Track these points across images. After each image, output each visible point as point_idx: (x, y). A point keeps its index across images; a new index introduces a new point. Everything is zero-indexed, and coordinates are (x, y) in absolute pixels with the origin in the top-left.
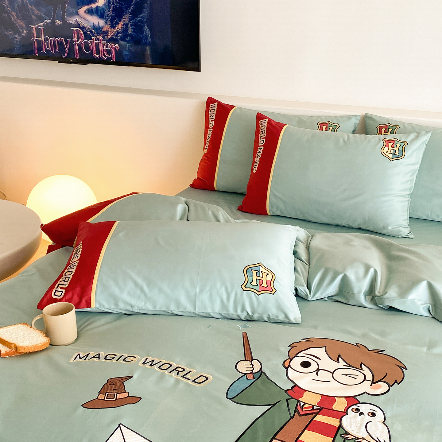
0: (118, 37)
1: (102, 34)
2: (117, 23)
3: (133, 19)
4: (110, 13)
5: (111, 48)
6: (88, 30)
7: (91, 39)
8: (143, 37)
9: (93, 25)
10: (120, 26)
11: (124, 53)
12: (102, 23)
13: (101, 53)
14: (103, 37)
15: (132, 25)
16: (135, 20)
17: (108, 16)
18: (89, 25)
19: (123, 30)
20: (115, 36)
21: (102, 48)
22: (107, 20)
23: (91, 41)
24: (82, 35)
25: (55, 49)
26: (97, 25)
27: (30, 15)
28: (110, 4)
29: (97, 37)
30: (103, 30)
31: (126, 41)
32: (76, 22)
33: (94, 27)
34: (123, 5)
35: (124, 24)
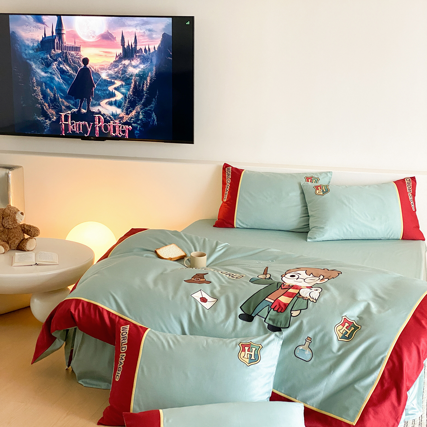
0: (131, 121)
1: (118, 119)
2: (131, 112)
3: (144, 109)
4: (126, 105)
5: (125, 129)
6: (108, 116)
7: (110, 123)
8: (151, 121)
9: (111, 113)
10: (134, 113)
11: (136, 132)
12: (118, 111)
13: (117, 132)
14: (120, 121)
15: (142, 113)
16: (146, 109)
17: (124, 107)
18: (109, 112)
19: (136, 116)
20: (129, 120)
21: (118, 129)
22: (123, 110)
23: (109, 124)
24: (102, 120)
25: (79, 130)
26: (115, 113)
27: (61, 105)
28: (126, 98)
29: (114, 121)
30: (120, 116)
31: (138, 124)
32: (98, 111)
33: (113, 115)
34: (137, 99)
35: (137, 112)
